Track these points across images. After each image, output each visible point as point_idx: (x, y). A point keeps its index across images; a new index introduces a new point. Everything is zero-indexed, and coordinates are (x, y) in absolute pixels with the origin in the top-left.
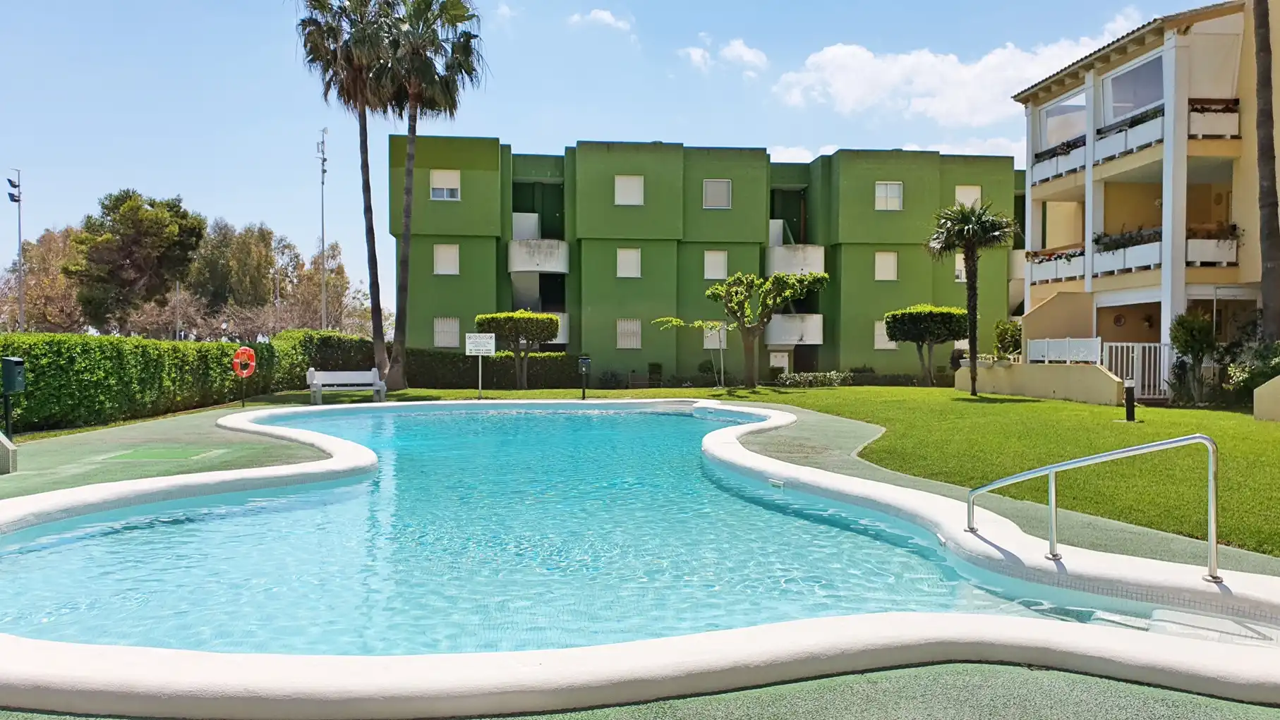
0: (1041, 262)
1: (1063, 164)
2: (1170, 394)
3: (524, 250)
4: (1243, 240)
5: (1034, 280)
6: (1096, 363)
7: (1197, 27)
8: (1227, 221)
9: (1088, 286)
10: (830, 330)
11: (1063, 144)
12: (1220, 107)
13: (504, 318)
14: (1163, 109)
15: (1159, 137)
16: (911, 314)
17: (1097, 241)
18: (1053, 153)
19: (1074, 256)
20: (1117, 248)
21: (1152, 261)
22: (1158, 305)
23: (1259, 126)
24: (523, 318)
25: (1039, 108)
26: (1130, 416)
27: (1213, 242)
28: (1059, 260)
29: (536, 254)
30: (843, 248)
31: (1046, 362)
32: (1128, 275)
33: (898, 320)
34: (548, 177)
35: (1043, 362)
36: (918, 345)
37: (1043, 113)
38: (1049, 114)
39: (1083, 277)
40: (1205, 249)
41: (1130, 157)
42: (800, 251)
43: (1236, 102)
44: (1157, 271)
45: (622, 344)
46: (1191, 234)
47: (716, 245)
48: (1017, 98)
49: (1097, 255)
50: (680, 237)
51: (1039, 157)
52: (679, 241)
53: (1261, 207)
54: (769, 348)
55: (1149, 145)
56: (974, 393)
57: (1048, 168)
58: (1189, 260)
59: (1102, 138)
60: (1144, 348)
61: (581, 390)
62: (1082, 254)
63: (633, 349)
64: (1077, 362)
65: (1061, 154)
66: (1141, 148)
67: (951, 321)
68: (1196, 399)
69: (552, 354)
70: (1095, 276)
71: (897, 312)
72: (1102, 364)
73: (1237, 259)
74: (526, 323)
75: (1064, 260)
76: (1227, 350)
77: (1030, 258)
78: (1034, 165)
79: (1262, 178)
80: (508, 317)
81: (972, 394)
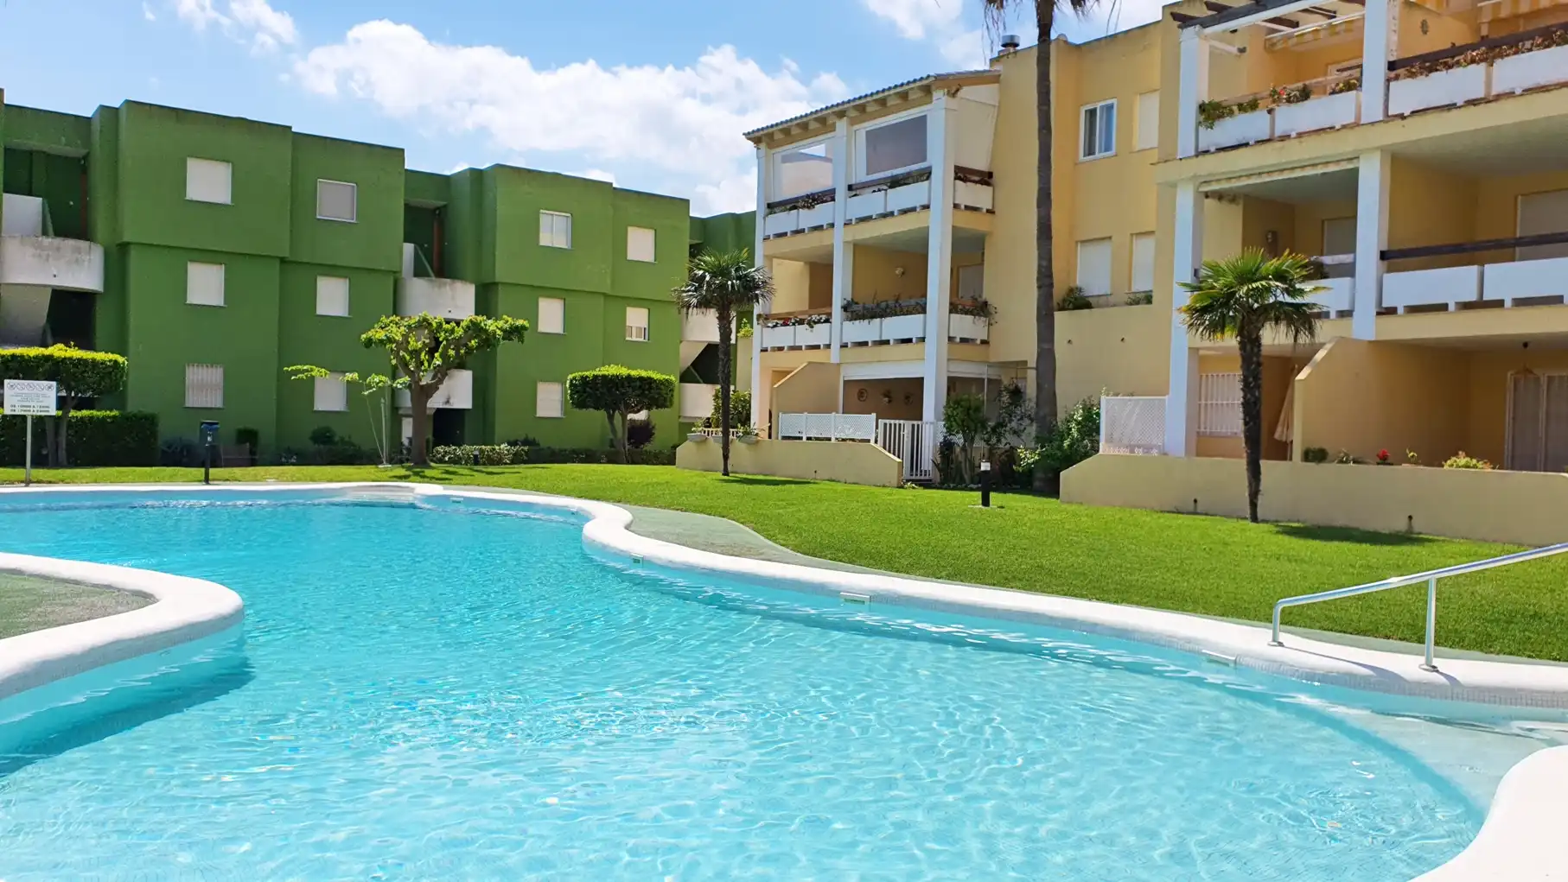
0: (775, 326)
1: (806, 218)
2: (935, 476)
3: (30, 251)
4: (997, 317)
5: (764, 346)
6: (869, 441)
7: (966, 92)
8: (980, 296)
9: (834, 355)
10: (482, 390)
11: (808, 196)
12: (977, 178)
13: (36, 357)
14: (930, 173)
15: (925, 202)
16: (604, 376)
17: (845, 308)
18: (792, 204)
19: (819, 322)
20: (873, 317)
21: (915, 334)
22: (918, 383)
23: (1039, 206)
24: (70, 359)
25: (773, 151)
26: (986, 502)
27: (970, 318)
28: (798, 327)
29: (50, 259)
30: (500, 287)
31: (804, 439)
32: (885, 347)
33: (588, 382)
34: (61, 146)
35: (800, 438)
36: (608, 413)
37: (778, 157)
38: (786, 159)
39: (828, 346)
40: (966, 325)
41: (889, 220)
42: (448, 287)
43: (990, 175)
44: (920, 345)
45: (193, 400)
46: (954, 309)
47: (332, 270)
48: (749, 136)
49: (847, 324)
50: (286, 254)
51: (772, 207)
52: (283, 261)
53: (1039, 287)
54: (401, 412)
55: (913, 210)
56: (726, 473)
57: (785, 221)
58: (951, 335)
59: (855, 195)
60: (913, 426)
61: (203, 470)
62: (827, 321)
63: (211, 409)
64: (843, 440)
65: (803, 207)
66: (904, 212)
67: (650, 388)
68: (968, 481)
69: (95, 413)
70: (844, 346)
71: (587, 373)
72: (876, 442)
73: (988, 337)
74: (75, 366)
75: (806, 326)
76: (994, 430)
77: (761, 321)
78: (767, 215)
79: (1040, 257)
80: (43, 356)
81: (724, 475)
